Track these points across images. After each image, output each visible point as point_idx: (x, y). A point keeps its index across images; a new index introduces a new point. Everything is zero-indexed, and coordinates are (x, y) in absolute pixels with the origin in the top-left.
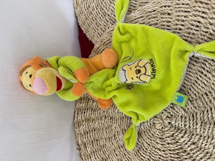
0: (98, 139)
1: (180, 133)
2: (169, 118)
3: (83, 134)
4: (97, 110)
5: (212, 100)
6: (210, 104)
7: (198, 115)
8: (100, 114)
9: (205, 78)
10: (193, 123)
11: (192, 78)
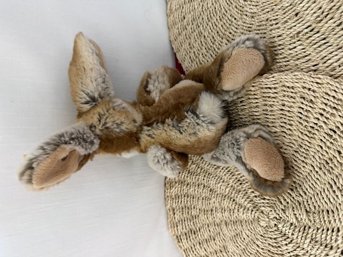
0: (190, 208)
1: (285, 240)
2: (277, 219)
3: (173, 197)
4: (195, 174)
5: (332, 222)
6: (328, 224)
7: (311, 230)
8: (198, 180)
9: (333, 195)
10: (302, 236)
11: (317, 187)
